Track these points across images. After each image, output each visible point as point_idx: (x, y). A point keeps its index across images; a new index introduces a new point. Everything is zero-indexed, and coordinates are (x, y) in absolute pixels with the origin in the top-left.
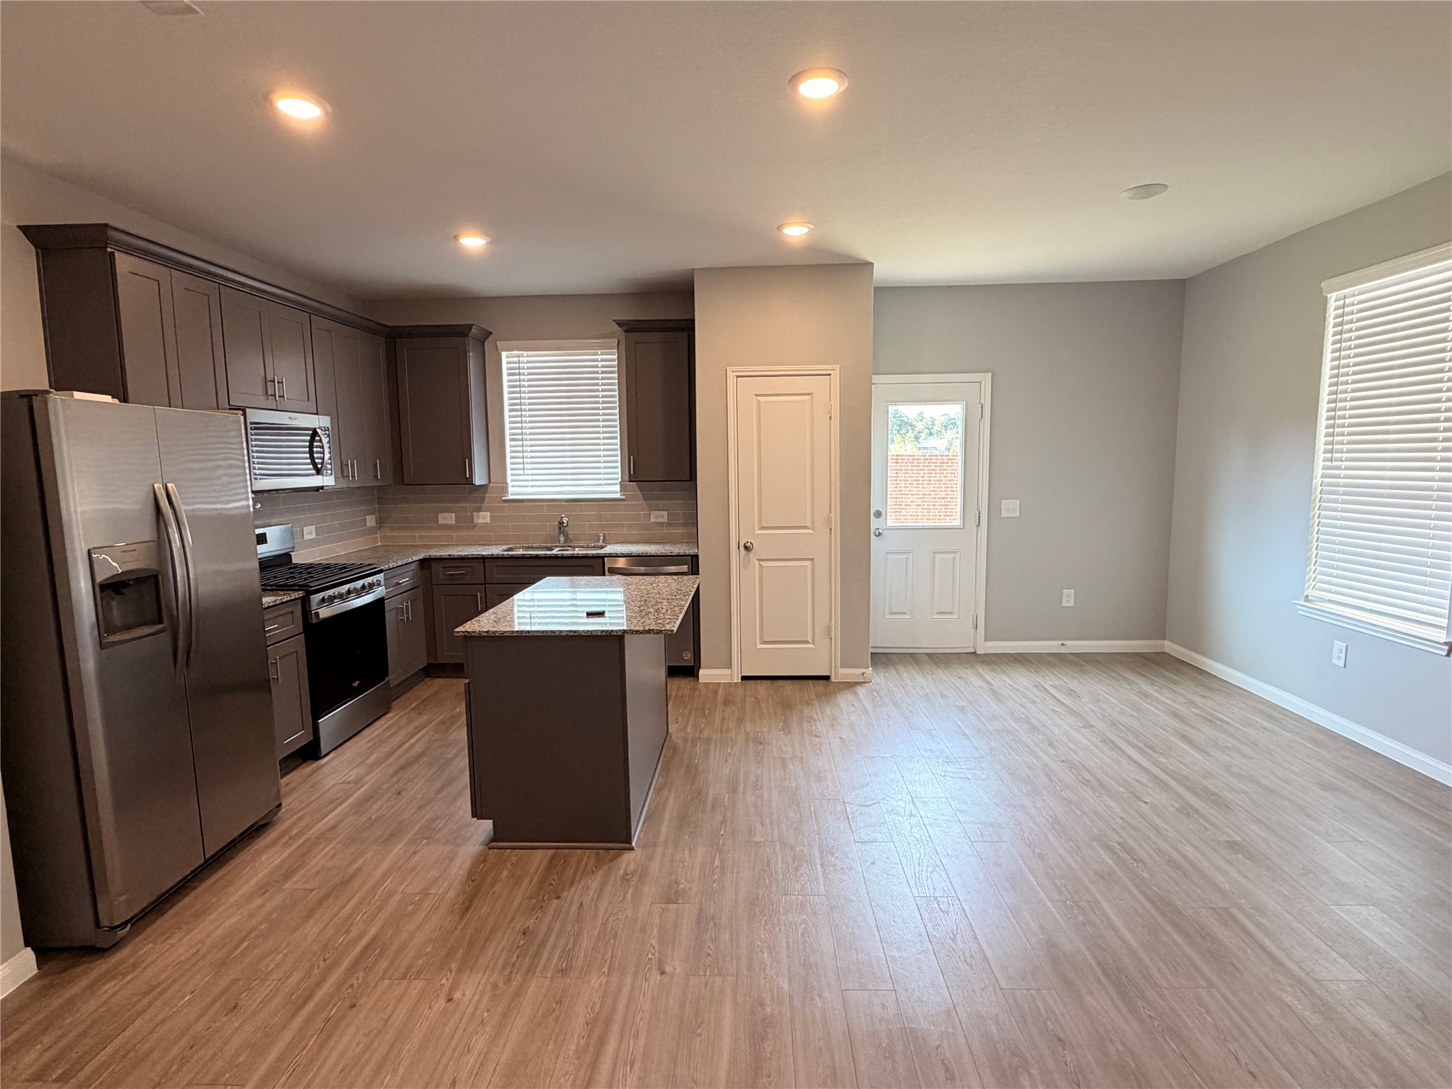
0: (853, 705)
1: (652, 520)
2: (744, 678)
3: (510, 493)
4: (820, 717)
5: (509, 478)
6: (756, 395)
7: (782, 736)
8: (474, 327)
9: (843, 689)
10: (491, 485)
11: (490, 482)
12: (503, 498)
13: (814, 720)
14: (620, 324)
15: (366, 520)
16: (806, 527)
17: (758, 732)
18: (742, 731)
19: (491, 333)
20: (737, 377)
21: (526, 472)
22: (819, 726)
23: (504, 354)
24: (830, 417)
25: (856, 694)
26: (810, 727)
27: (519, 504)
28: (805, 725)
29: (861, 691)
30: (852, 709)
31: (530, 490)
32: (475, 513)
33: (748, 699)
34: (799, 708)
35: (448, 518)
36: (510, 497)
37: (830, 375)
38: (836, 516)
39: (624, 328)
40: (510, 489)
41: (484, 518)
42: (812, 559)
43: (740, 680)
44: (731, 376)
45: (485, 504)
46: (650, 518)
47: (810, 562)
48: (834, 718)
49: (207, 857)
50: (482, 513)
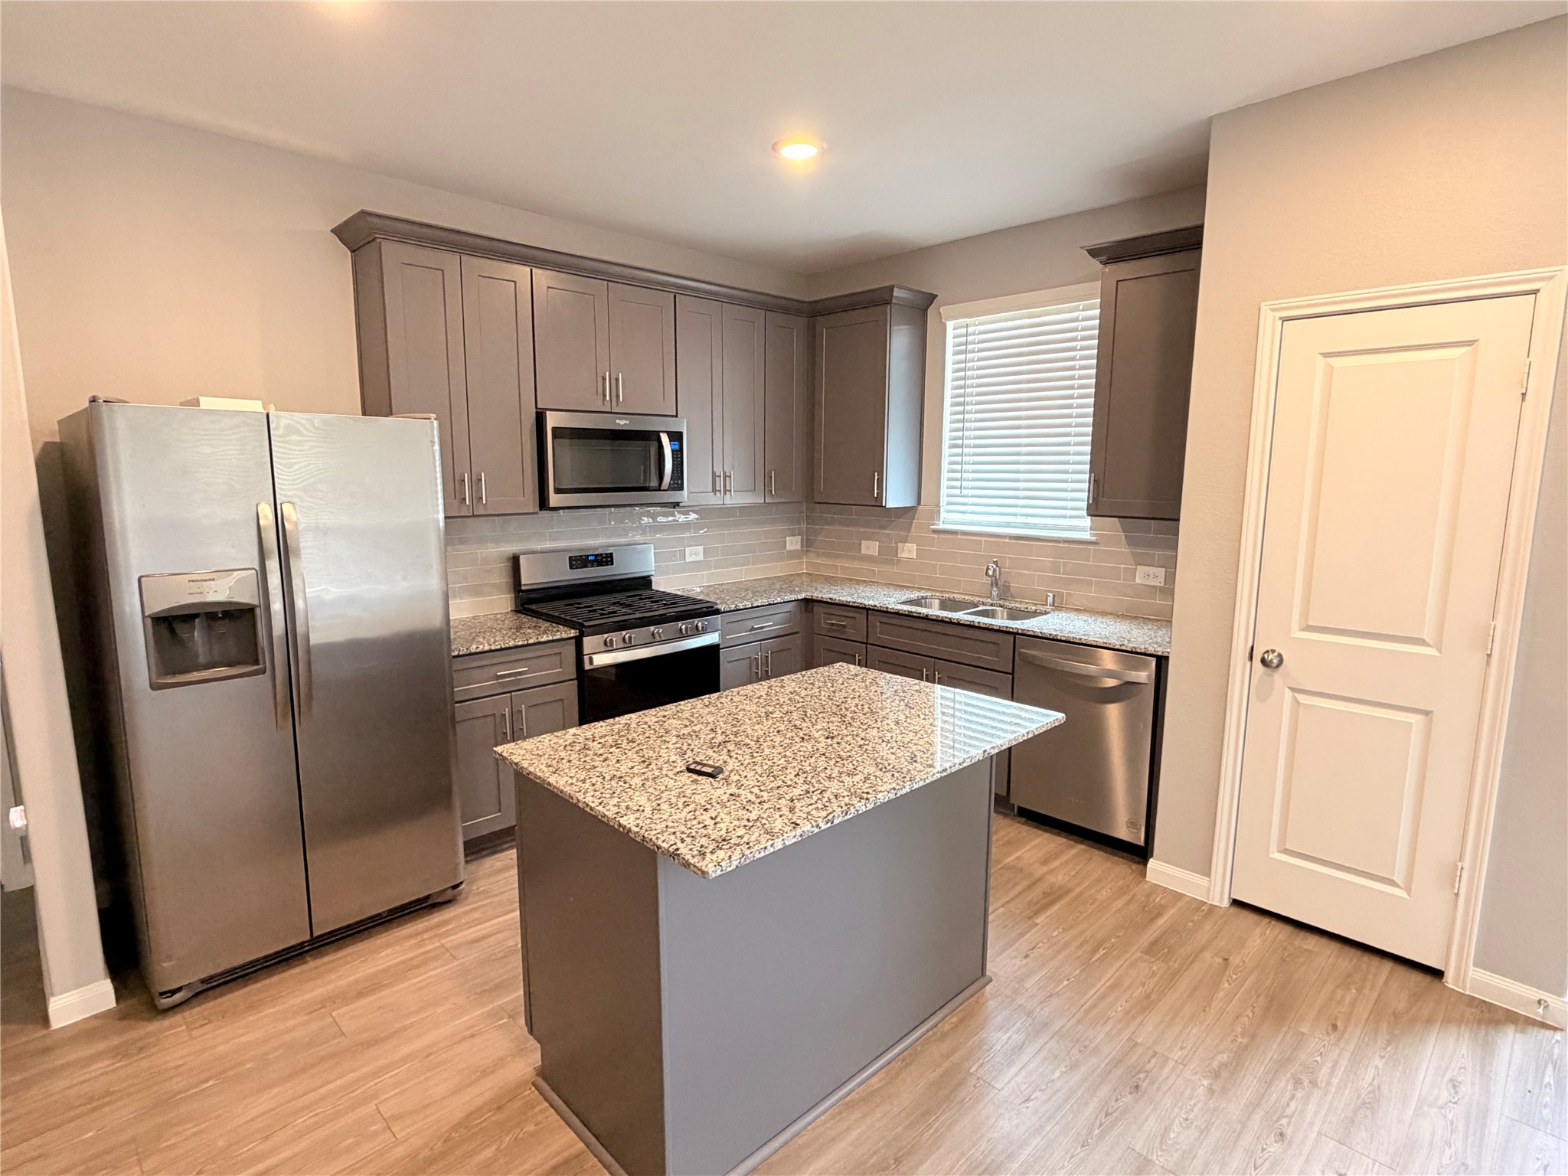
0: (1455, 1084)
1: (1138, 581)
2: (1236, 903)
3: (942, 519)
4: (1335, 1081)
5: (944, 500)
6: (1326, 355)
7: (1201, 1090)
8: (895, 289)
9: (1460, 1021)
10: (920, 508)
11: (919, 503)
12: (931, 527)
13: (1314, 1083)
14: (1094, 253)
15: (786, 541)
16: (1421, 642)
17: (1155, 1054)
18: (1127, 1034)
19: (937, 296)
20: (1284, 320)
21: (965, 492)
22: (1312, 1107)
23: (950, 325)
24: (1524, 395)
25: (1487, 1050)
26: (1287, 1095)
27: (951, 537)
28: (1283, 1083)
29: (1511, 1045)
30: (1445, 1096)
31: (969, 517)
32: (899, 544)
33: (1207, 956)
34: (1304, 1030)
35: (870, 548)
36: (941, 526)
37: (1535, 292)
38: (1509, 629)
39: (1104, 258)
40: (943, 515)
41: (909, 551)
42: (1427, 713)
43: (1226, 903)
44: (1269, 320)
45: (913, 533)
46: (1135, 579)
47: (1420, 717)
48: (1370, 1104)
49: (315, 935)
50: (907, 544)
